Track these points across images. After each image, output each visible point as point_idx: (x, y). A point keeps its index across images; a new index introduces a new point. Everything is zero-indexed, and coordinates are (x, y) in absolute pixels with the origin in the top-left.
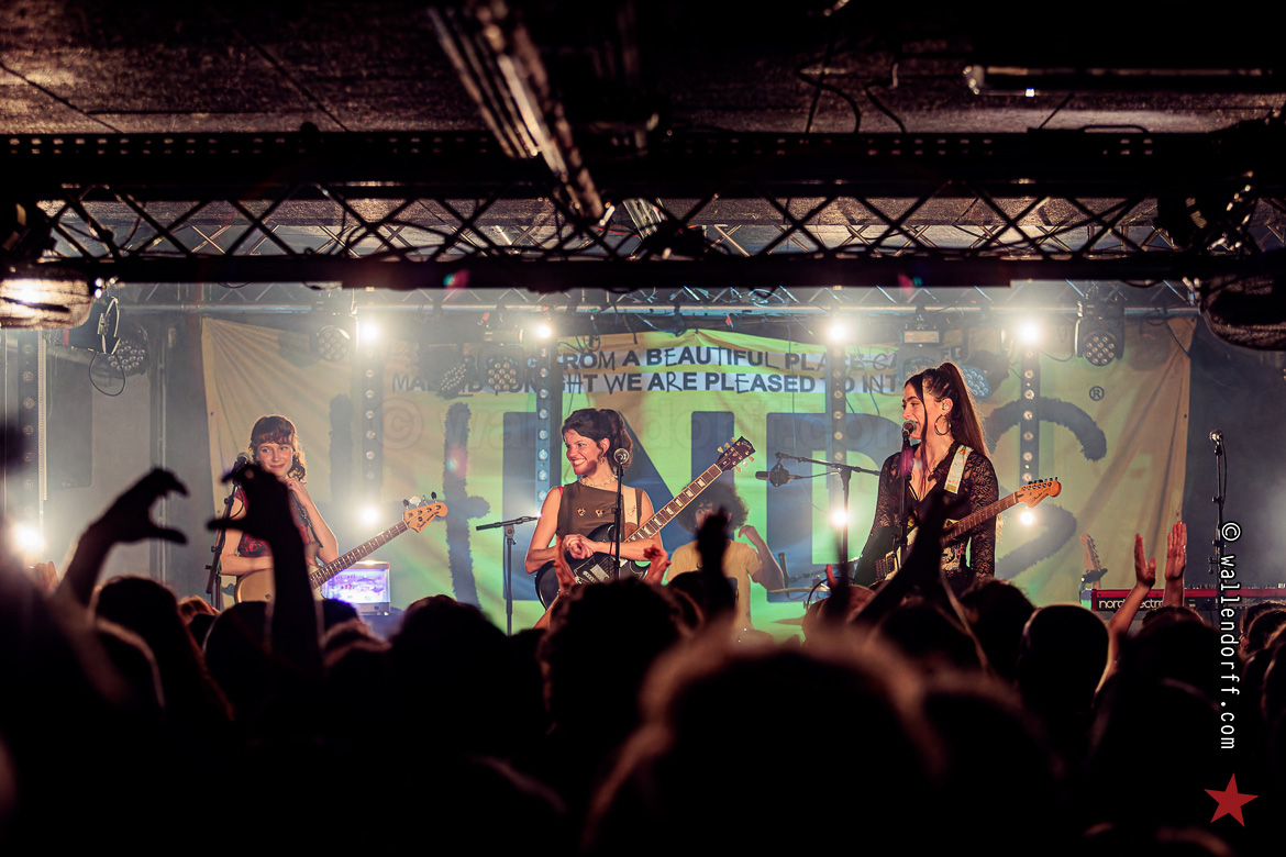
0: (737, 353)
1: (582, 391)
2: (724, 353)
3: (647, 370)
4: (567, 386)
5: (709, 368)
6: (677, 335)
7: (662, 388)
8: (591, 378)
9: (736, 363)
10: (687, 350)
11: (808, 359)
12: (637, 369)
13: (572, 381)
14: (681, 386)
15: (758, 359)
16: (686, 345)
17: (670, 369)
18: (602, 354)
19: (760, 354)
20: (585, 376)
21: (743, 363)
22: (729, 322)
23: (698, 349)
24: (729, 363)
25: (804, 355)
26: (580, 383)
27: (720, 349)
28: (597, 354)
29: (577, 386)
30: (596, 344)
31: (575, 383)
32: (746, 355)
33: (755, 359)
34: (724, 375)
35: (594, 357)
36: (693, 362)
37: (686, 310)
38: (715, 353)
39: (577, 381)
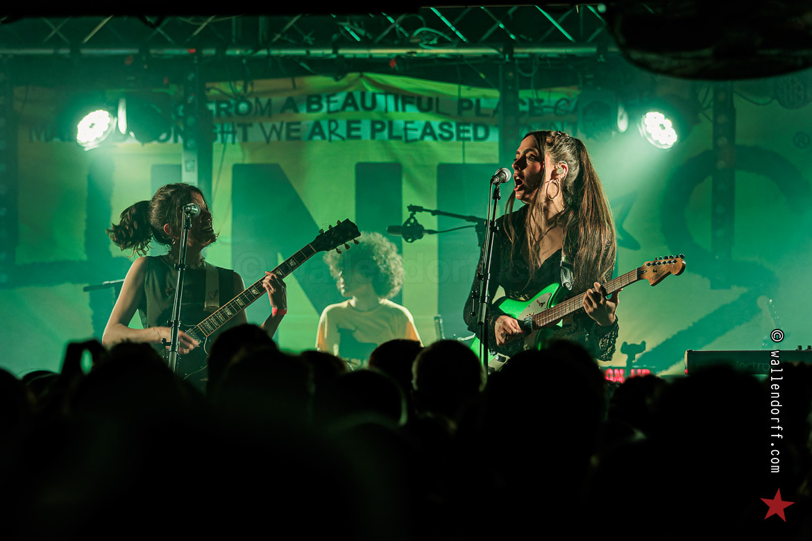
0: (404, 98)
1: (237, 140)
2: (391, 100)
3: (307, 118)
5: (375, 115)
7: (324, 137)
9: (404, 110)
10: (350, 95)
12: (296, 117)
13: (225, 129)
16: (351, 90)
17: (332, 116)
18: (257, 101)
19: (430, 99)
20: (239, 125)
22: (394, 65)
24: (397, 109)
25: (478, 101)
26: (234, 133)
27: (386, 94)
29: (230, 136)
32: (415, 101)
33: (425, 105)
36: (356, 108)
37: (348, 53)
39: (230, 129)
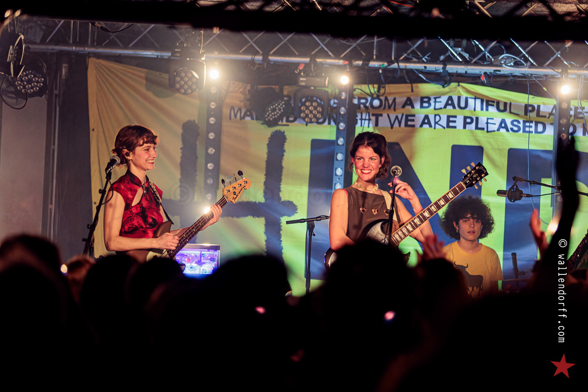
0: (488, 102)
1: (371, 125)
2: (478, 102)
3: (420, 112)
4: (359, 122)
5: (466, 112)
6: (444, 87)
7: (430, 126)
8: (377, 116)
9: (487, 110)
10: (450, 98)
11: (542, 109)
12: (413, 111)
14: (445, 125)
15: (504, 107)
16: (450, 95)
17: (437, 112)
18: (386, 99)
19: (505, 104)
20: (373, 115)
21: (492, 110)
22: (483, 79)
23: (459, 98)
24: (482, 109)
25: (539, 106)
26: (369, 120)
27: (475, 98)
28: (383, 98)
29: (367, 122)
30: (382, 91)
31: (365, 119)
32: (495, 104)
33: (502, 107)
34: (477, 119)
35: (381, 101)
36: (454, 107)
37: (452, 68)
38: (471, 102)
39: (367, 118)
